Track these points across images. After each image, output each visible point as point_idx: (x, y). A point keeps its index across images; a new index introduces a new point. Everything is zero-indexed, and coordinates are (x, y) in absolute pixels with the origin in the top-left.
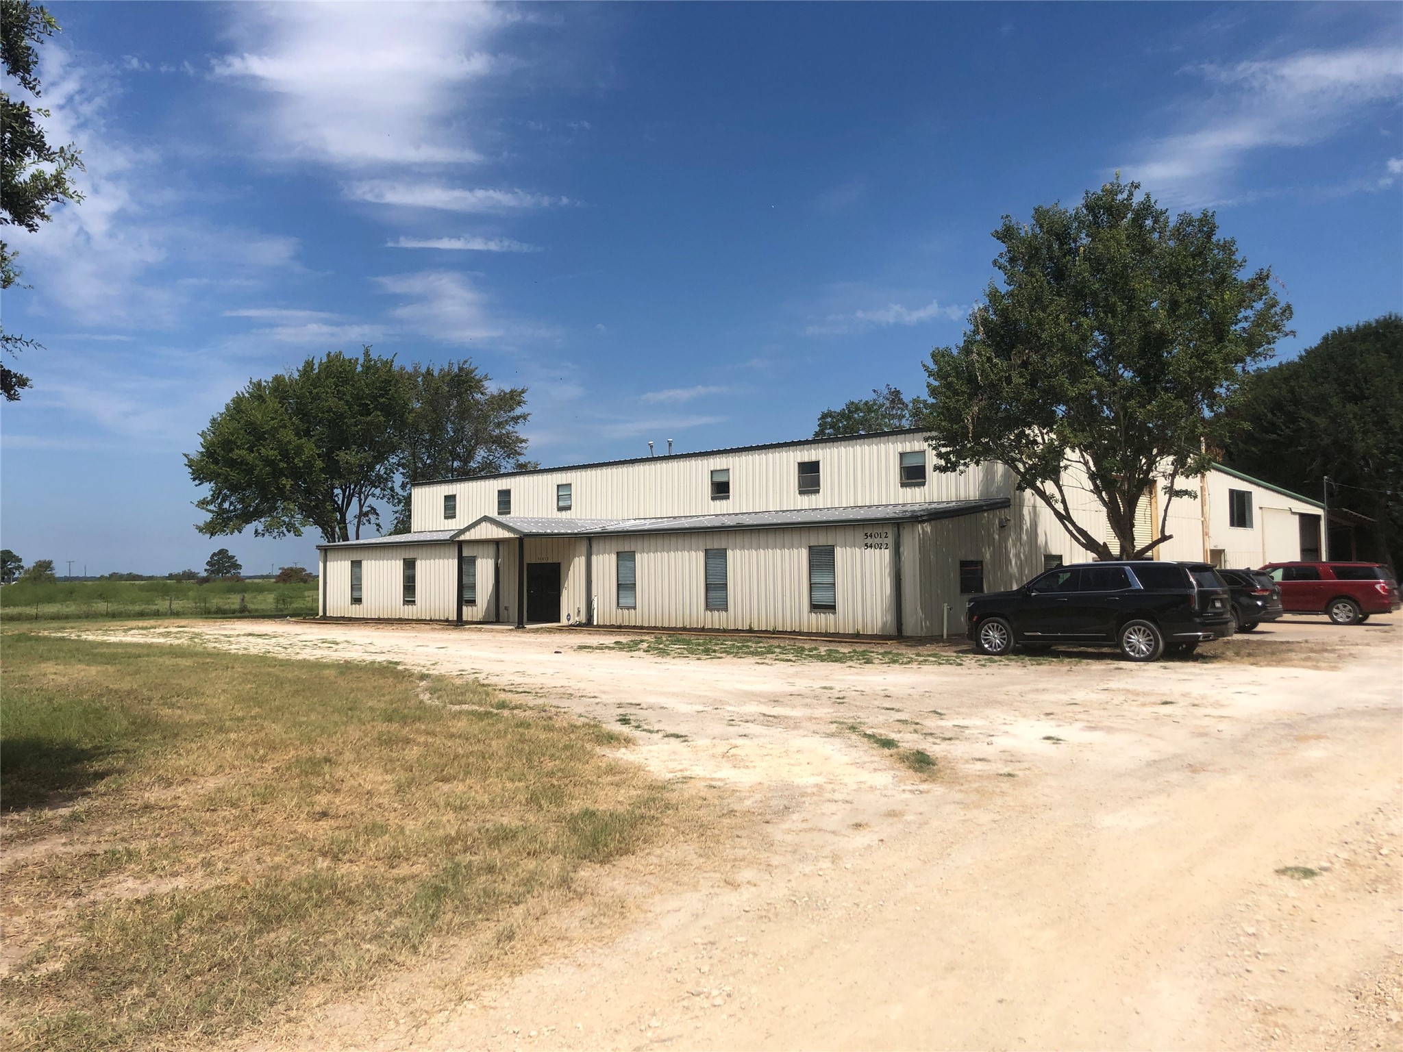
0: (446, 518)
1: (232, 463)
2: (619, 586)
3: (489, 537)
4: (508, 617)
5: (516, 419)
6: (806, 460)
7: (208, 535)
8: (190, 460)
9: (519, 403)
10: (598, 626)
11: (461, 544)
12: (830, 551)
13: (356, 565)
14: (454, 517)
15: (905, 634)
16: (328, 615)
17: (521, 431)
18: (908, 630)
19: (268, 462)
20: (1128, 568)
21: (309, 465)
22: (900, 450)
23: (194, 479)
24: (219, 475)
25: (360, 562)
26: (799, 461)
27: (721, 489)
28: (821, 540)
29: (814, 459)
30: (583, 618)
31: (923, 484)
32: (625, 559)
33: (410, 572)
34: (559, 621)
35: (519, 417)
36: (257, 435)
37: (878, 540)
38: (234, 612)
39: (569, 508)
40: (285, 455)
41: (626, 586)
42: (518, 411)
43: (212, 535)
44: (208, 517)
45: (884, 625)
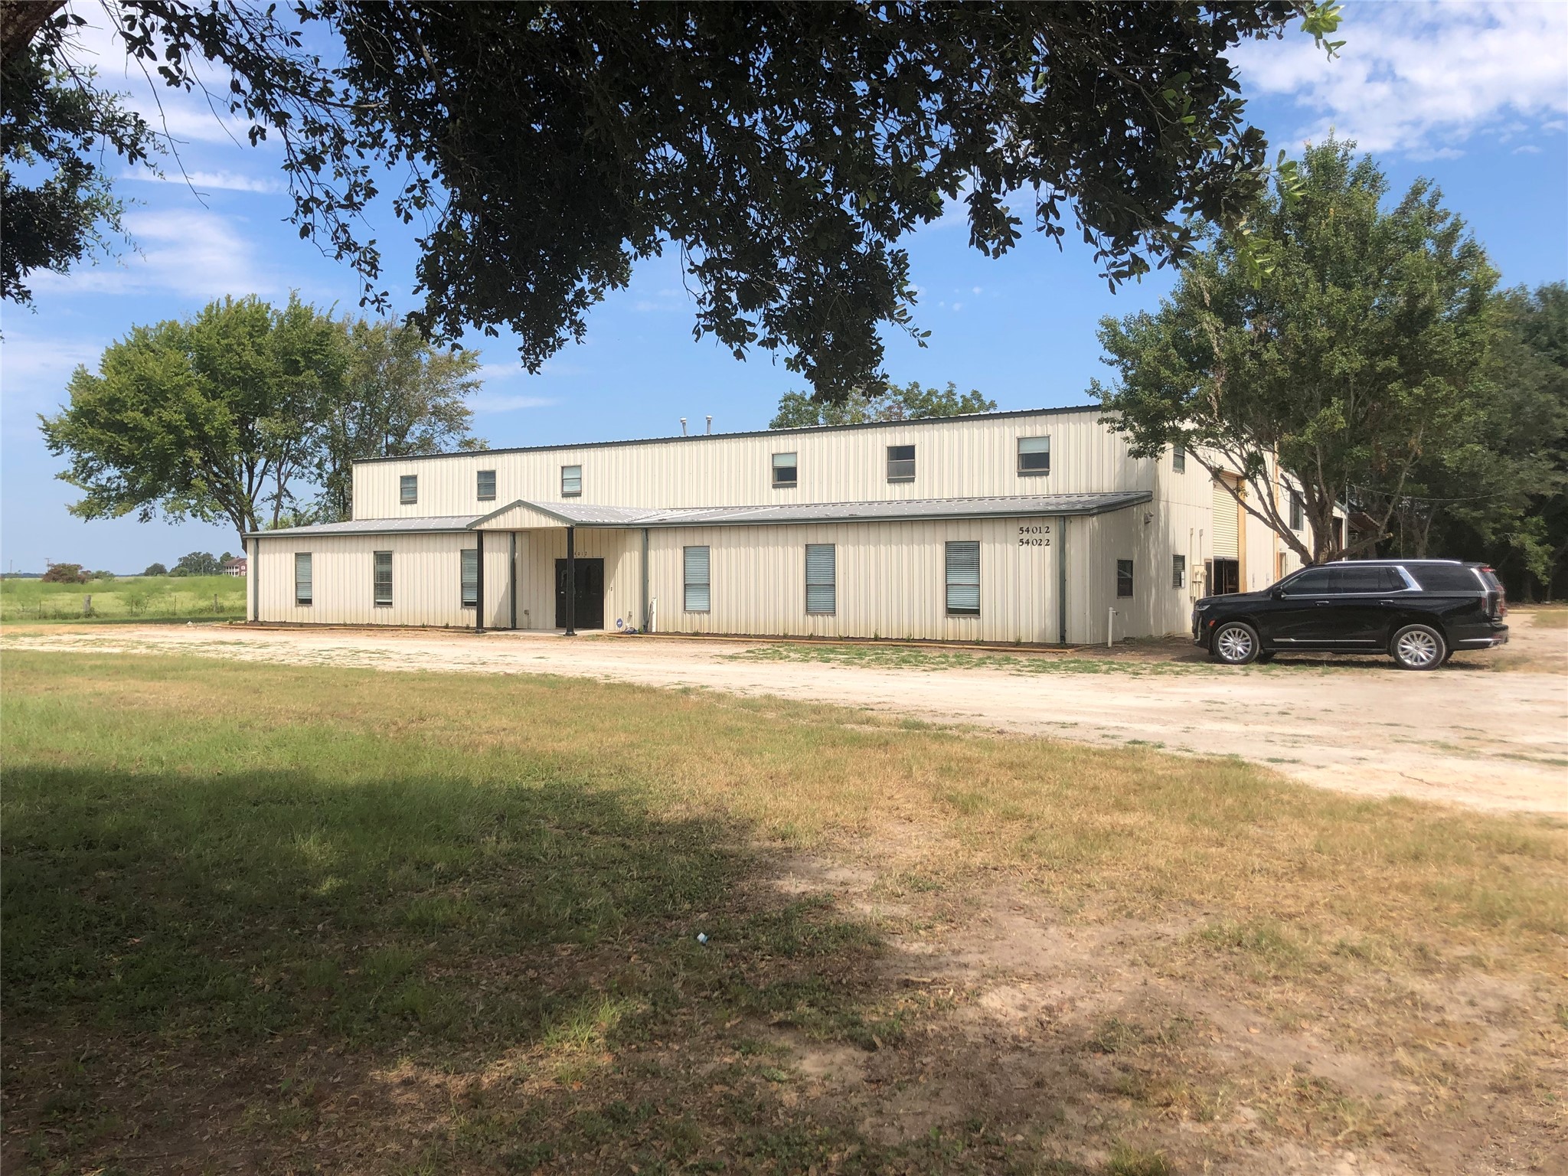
0: (402, 503)
1: (121, 428)
2: (686, 586)
3: (527, 526)
4: (529, 623)
5: (465, 387)
6: (898, 444)
7: (84, 518)
8: (46, 423)
9: (473, 368)
10: (657, 633)
11: (480, 534)
12: (974, 547)
13: (303, 558)
14: (415, 502)
15: (1068, 641)
16: (261, 619)
17: (469, 402)
18: (1073, 637)
19: (171, 428)
20: (1401, 568)
21: (223, 435)
22: (1018, 434)
23: (51, 448)
24: (101, 442)
25: (309, 554)
26: (889, 444)
27: (785, 476)
28: (962, 534)
29: (907, 443)
30: (636, 623)
31: (1047, 474)
32: (696, 555)
33: (384, 568)
34: (601, 626)
35: (470, 385)
36: (153, 395)
37: (1037, 536)
38: (77, 616)
39: (578, 494)
40: (192, 419)
41: (696, 585)
42: (471, 376)
43: (88, 517)
44: (83, 495)
45: (1043, 632)
